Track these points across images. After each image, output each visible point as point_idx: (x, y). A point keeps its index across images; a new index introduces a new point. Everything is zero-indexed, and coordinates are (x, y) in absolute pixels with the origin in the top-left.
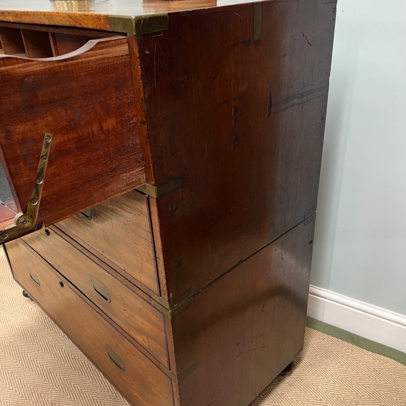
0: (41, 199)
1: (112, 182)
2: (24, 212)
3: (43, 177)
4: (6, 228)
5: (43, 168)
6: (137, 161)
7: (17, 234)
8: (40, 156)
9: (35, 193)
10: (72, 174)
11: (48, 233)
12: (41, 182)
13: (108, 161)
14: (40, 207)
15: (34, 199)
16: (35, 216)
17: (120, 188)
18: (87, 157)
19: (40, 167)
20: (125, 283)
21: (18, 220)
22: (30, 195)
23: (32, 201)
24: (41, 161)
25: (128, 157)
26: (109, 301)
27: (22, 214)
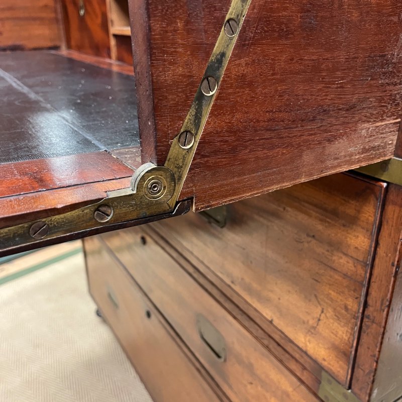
0: (203, 138)
1: (341, 136)
2: (161, 162)
3: (217, 80)
4: (112, 195)
5: (223, 55)
6: (395, 100)
7: (134, 216)
8: (224, 17)
9: (193, 118)
10: (276, 91)
11: (144, 241)
12: (211, 93)
13: (348, 83)
14: (194, 159)
15: (187, 132)
16: (180, 178)
17: (351, 155)
18: (314, 57)
19: (217, 49)
20: (266, 342)
21: (143, 178)
22: (182, 119)
23: (182, 139)
24: (223, 34)
25: (382, 85)
26: (222, 360)
27: (154, 166)
